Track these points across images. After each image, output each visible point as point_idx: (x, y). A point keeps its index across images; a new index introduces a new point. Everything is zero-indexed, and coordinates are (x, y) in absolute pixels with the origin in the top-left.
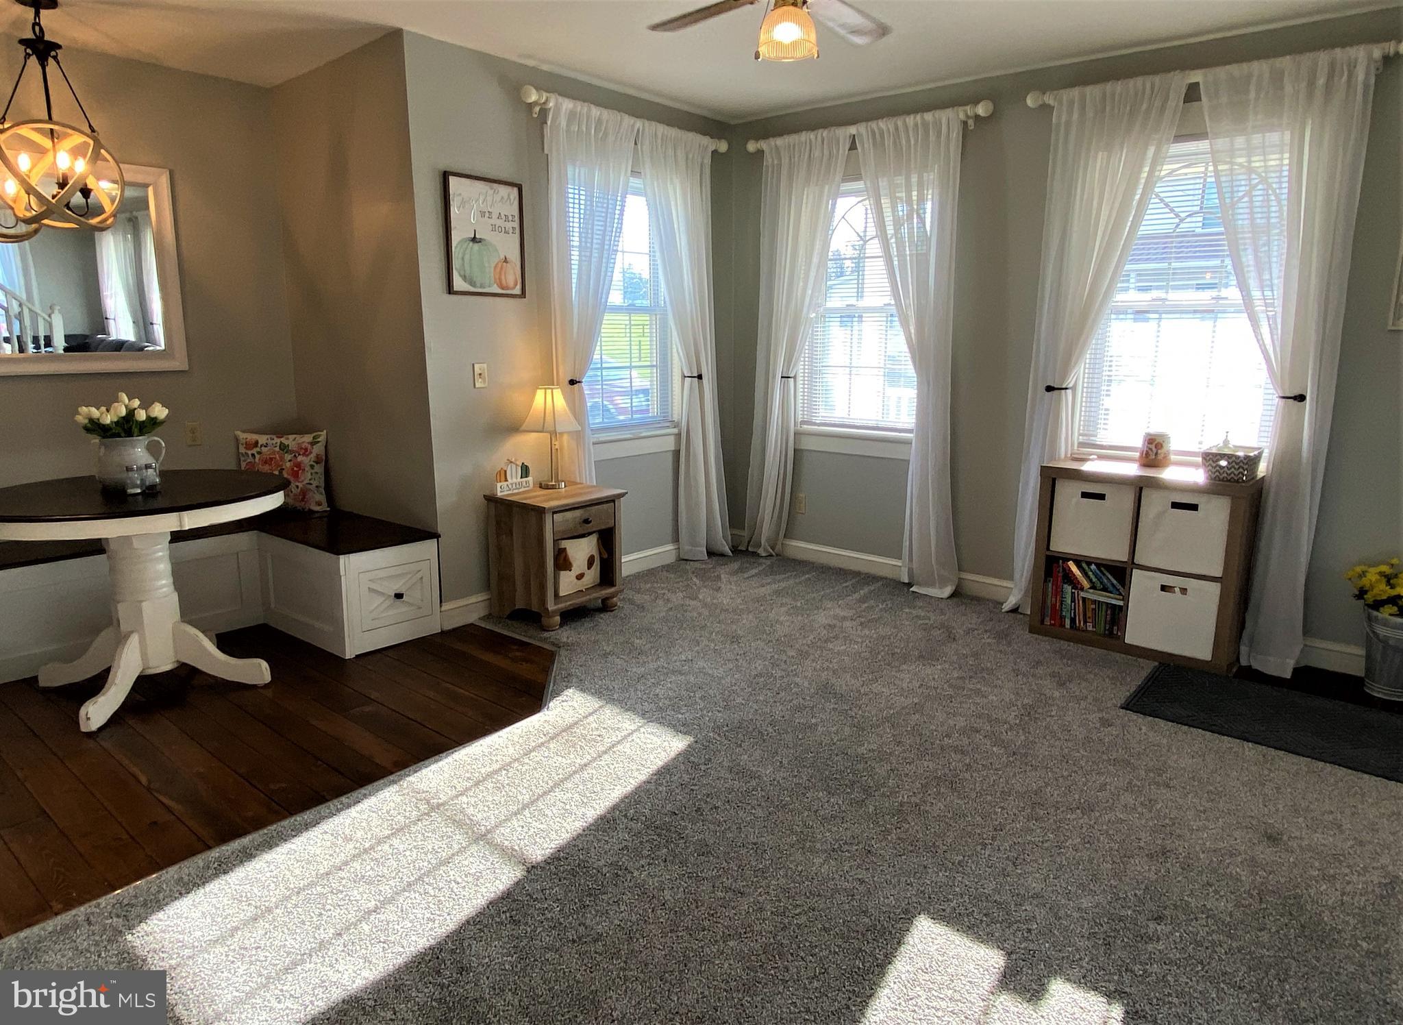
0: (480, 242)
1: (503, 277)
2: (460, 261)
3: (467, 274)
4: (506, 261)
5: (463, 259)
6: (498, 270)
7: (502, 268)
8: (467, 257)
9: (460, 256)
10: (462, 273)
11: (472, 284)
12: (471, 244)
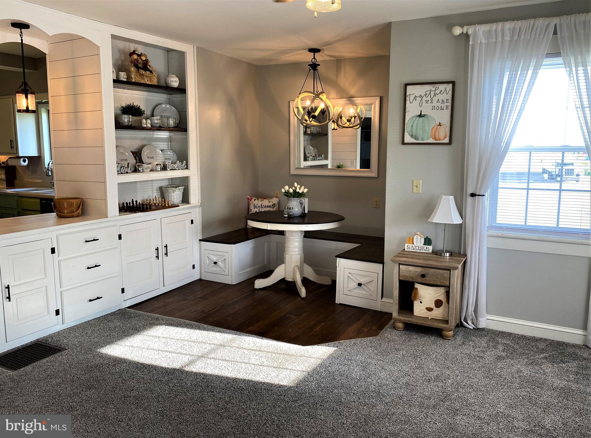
0: (423, 116)
1: (437, 134)
2: (410, 128)
3: (414, 134)
4: (440, 125)
5: (412, 126)
6: (434, 130)
7: (437, 128)
8: (415, 125)
9: (411, 125)
10: (411, 133)
11: (416, 138)
12: (418, 118)
